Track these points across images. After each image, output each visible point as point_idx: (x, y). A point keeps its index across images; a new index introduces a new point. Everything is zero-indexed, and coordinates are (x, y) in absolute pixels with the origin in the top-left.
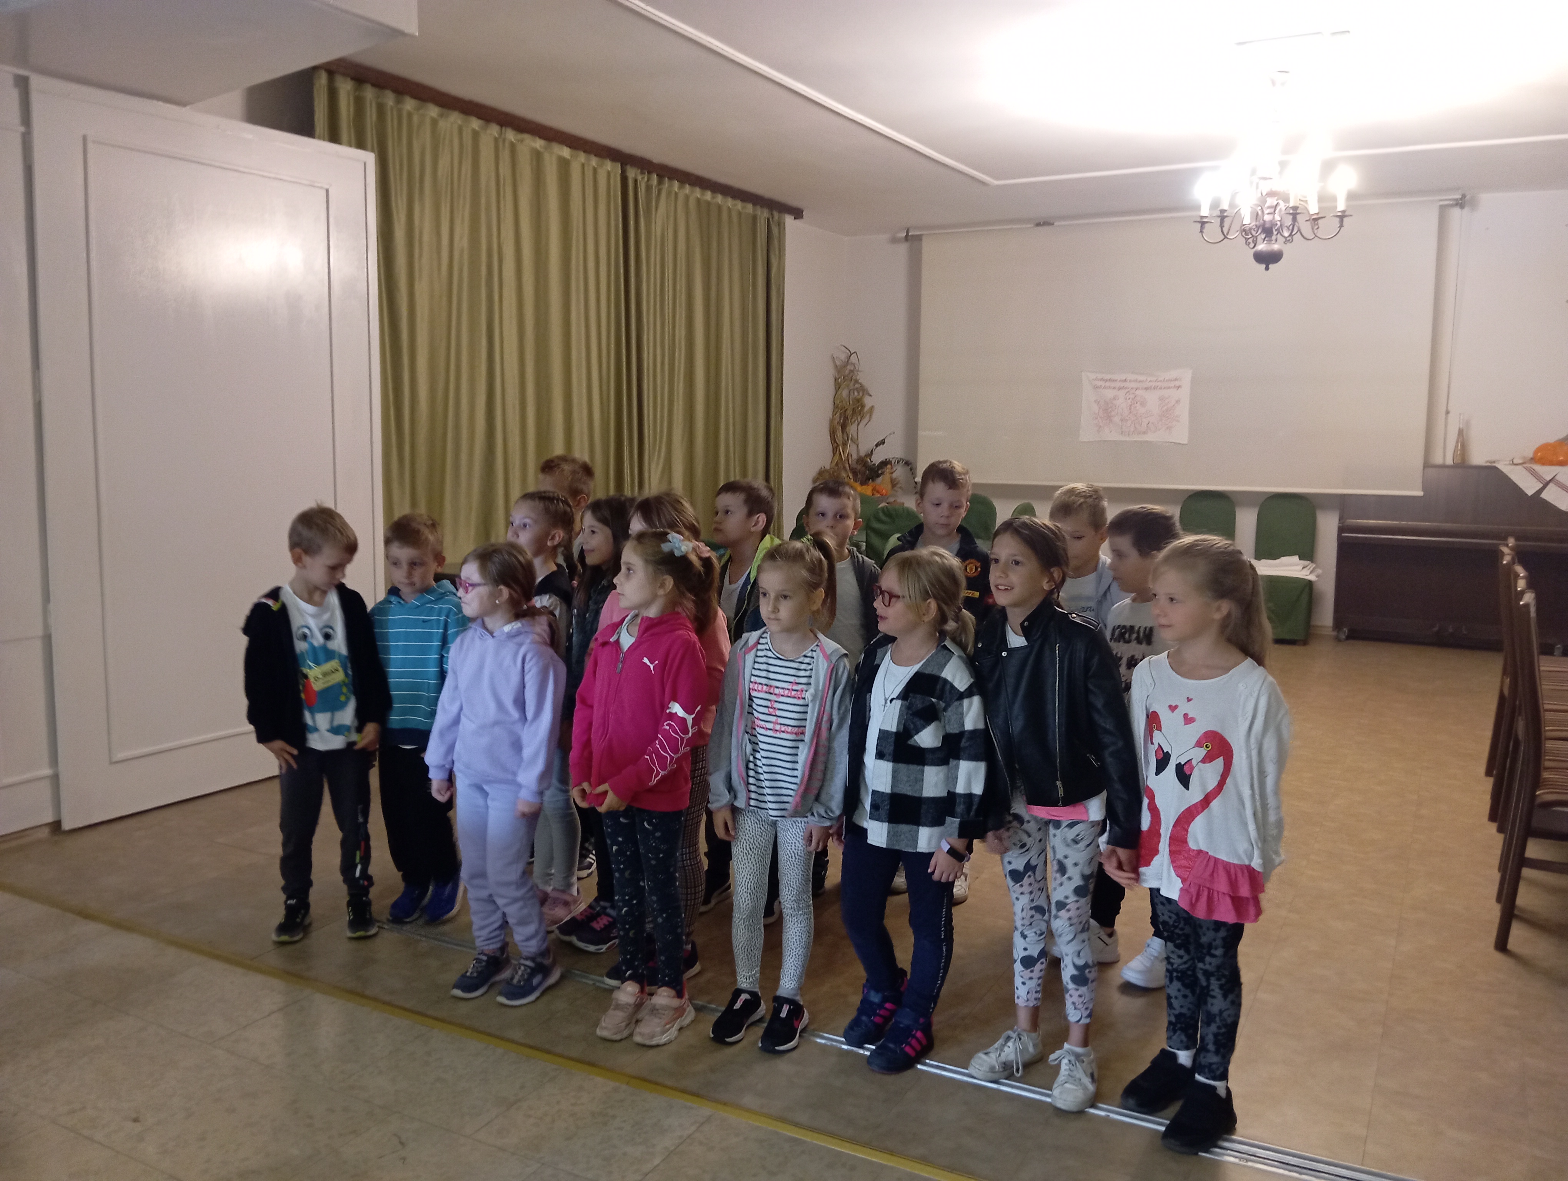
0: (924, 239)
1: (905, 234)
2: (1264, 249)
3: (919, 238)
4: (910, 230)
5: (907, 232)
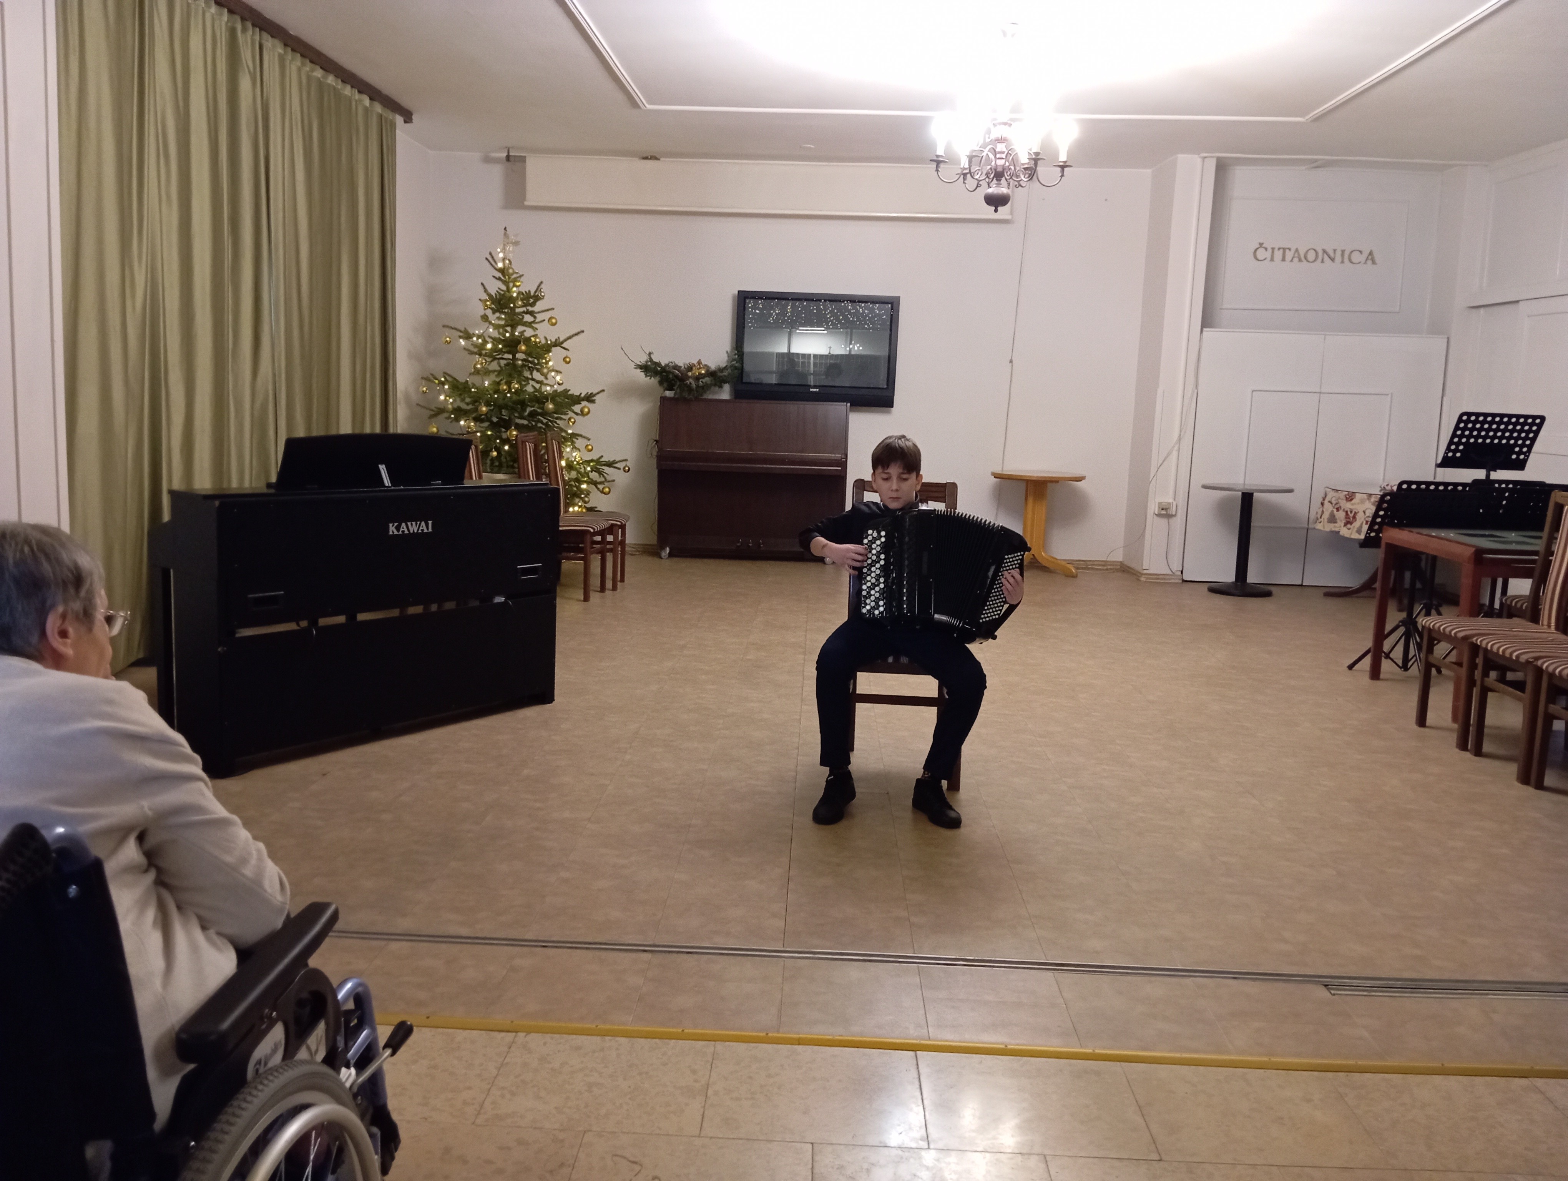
0: (530, 161)
1: (507, 154)
2: (995, 192)
3: (523, 160)
4: (510, 150)
5: (508, 152)
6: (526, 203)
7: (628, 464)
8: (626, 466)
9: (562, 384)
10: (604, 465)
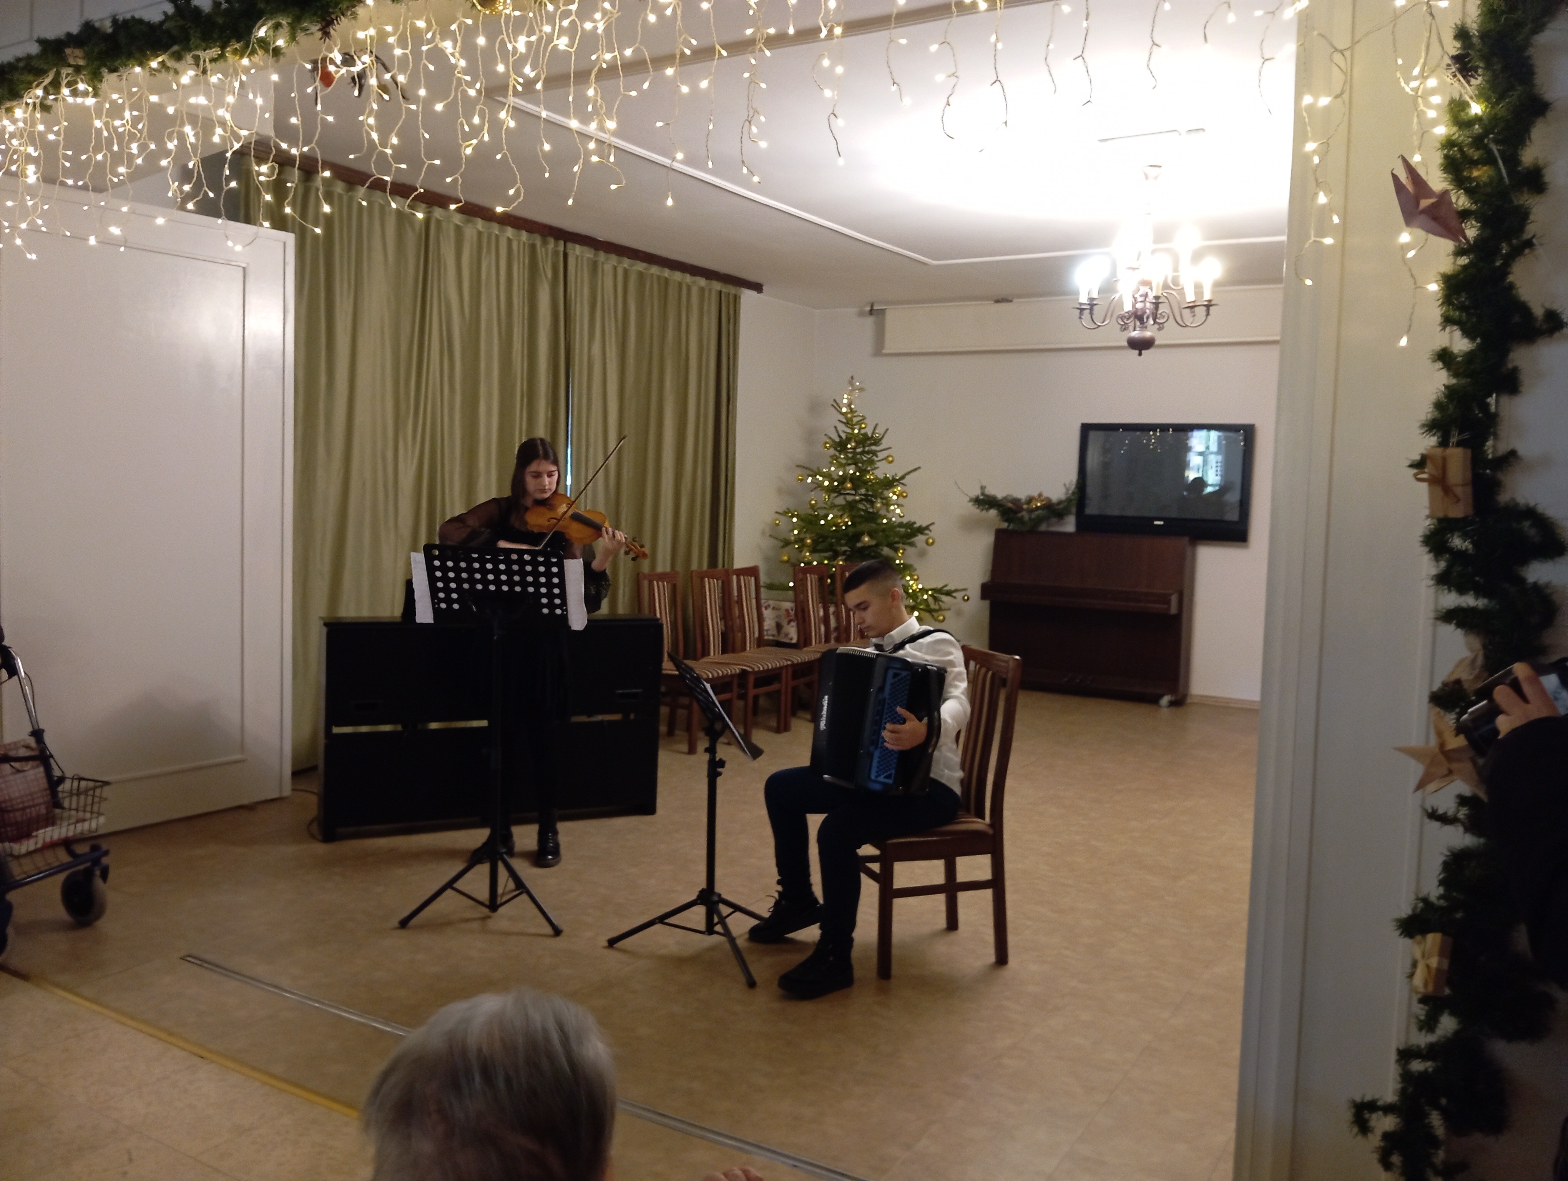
0: (888, 312)
1: (870, 308)
2: (1137, 336)
3: (883, 311)
4: (874, 304)
5: (872, 306)
6: (884, 351)
7: (968, 593)
8: (966, 595)
9: (903, 516)
10: (943, 594)
